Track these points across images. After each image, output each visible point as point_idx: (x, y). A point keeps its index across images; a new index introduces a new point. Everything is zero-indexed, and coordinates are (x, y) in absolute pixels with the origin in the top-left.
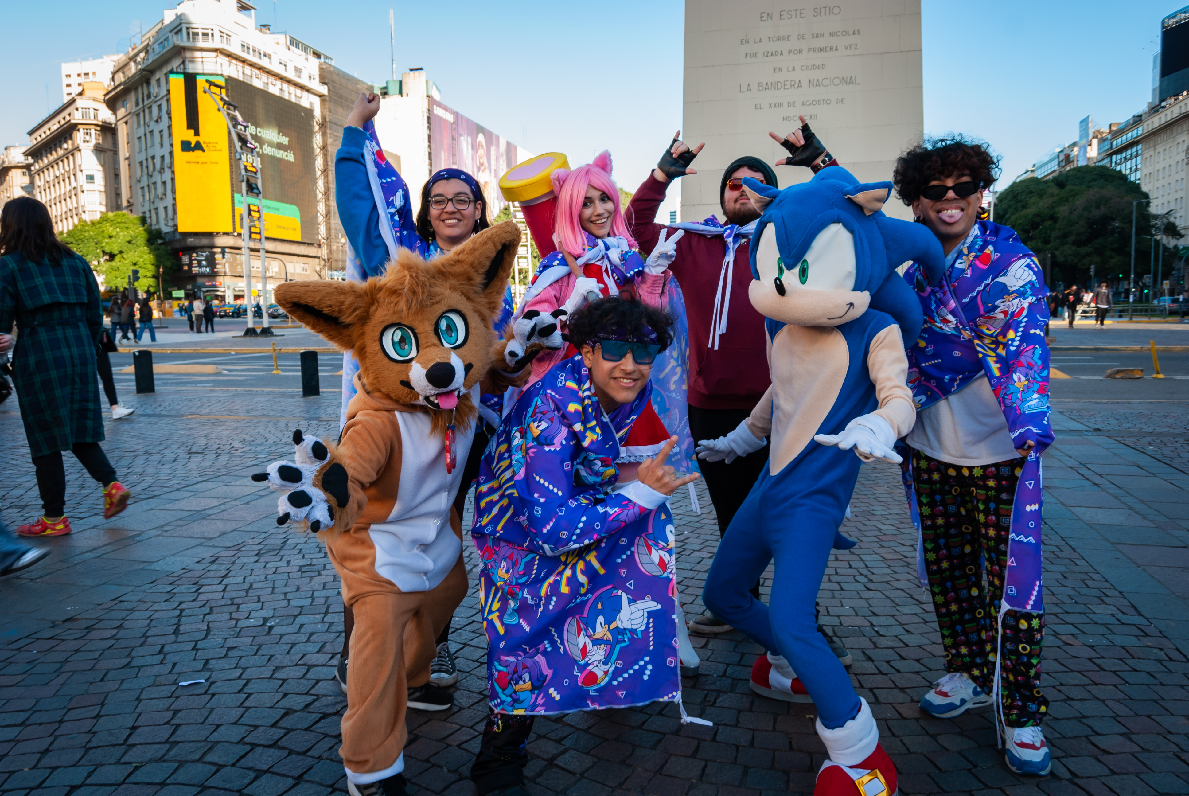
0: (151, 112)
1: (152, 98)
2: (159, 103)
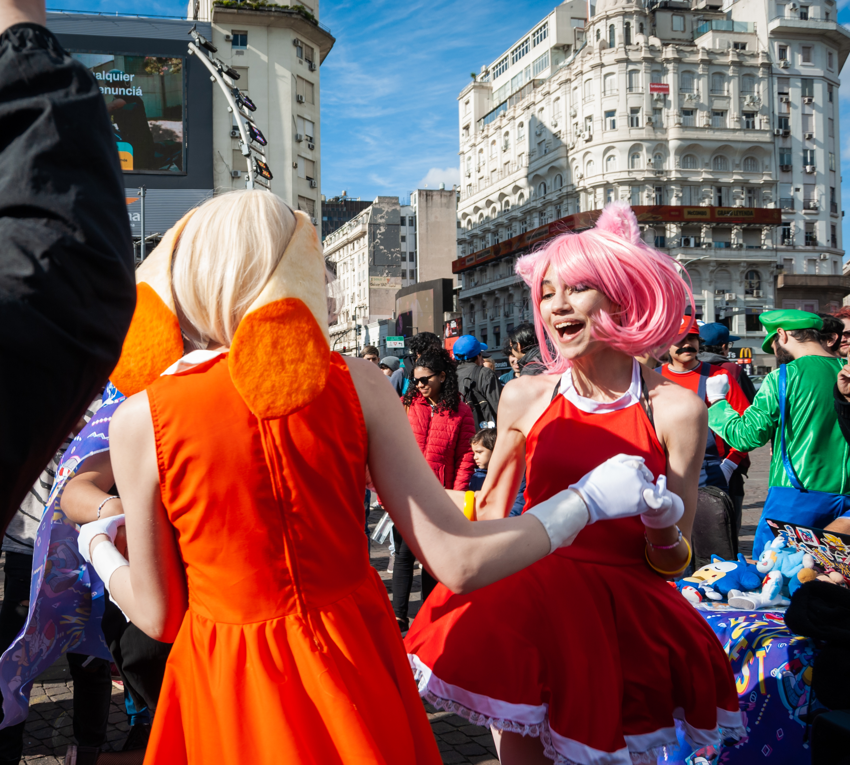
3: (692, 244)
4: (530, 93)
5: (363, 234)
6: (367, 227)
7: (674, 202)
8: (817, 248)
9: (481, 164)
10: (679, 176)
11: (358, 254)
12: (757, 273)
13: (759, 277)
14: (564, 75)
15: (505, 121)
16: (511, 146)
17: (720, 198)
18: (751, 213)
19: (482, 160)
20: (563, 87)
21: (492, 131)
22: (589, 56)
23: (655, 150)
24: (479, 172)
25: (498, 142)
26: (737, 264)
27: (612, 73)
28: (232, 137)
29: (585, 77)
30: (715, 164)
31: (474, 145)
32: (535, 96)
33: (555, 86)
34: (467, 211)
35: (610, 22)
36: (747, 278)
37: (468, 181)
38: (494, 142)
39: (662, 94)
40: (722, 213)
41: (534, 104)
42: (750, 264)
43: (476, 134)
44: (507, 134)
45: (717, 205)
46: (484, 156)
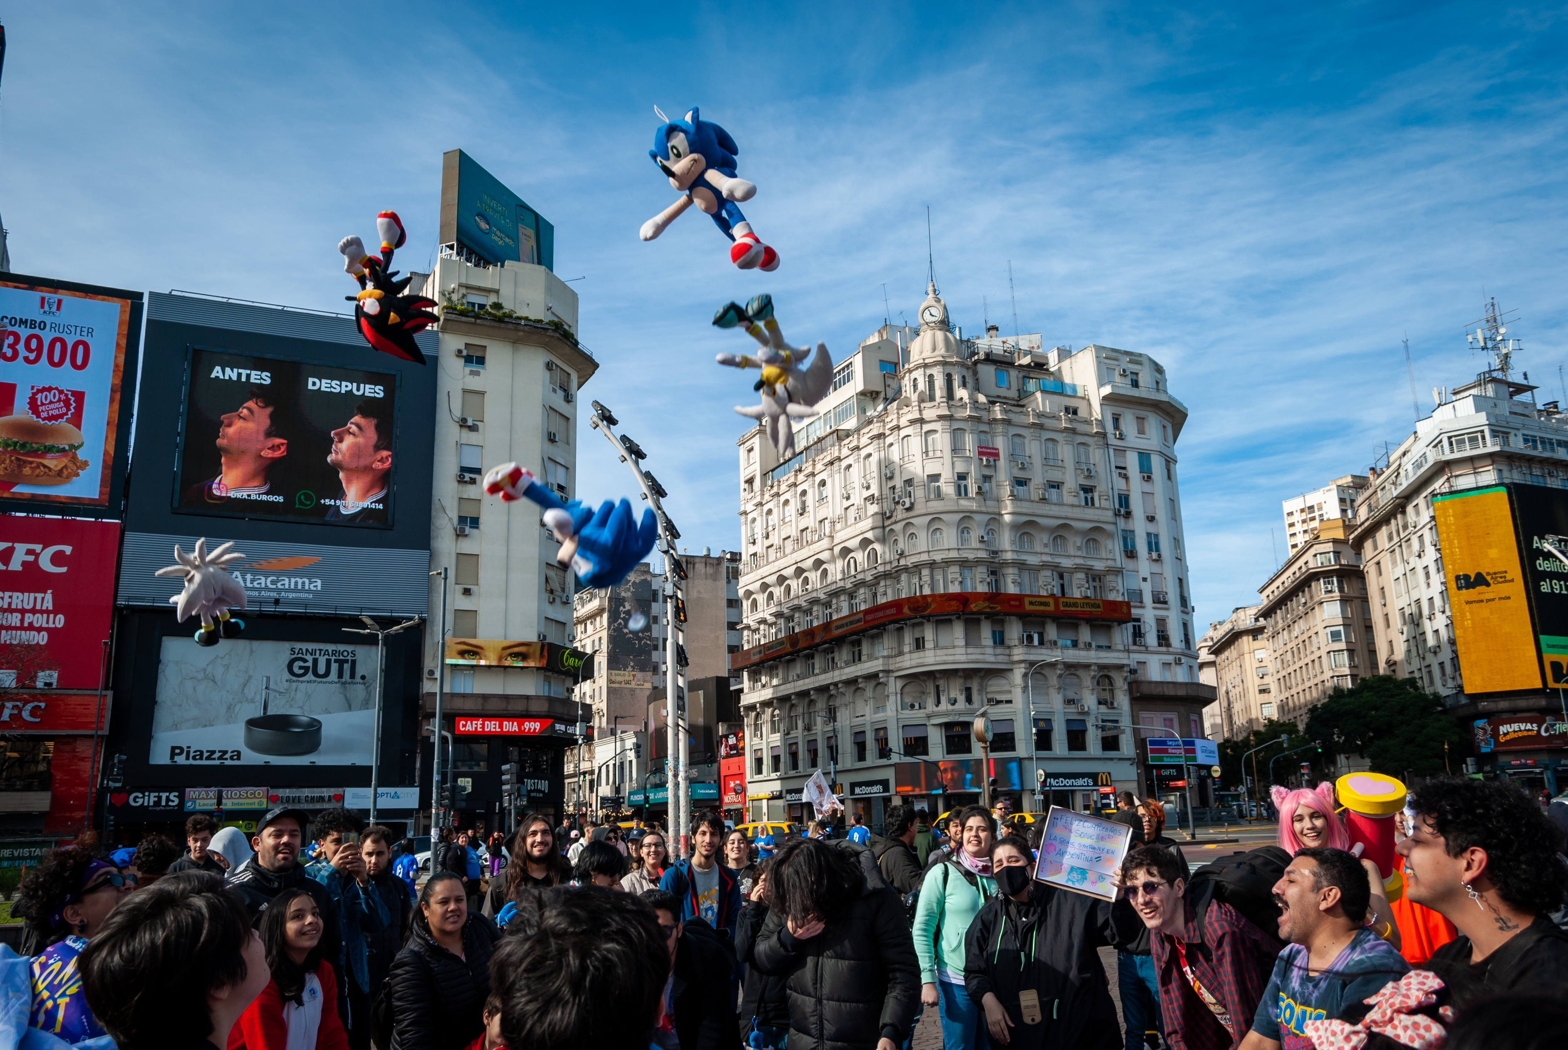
0: (1409, 546)
1: (1411, 529)
2: (1419, 534)
3: (1036, 642)
4: (833, 445)
5: (600, 612)
6: (606, 604)
7: (1012, 589)
8: (1171, 649)
9: (770, 528)
10: (1015, 557)
11: (592, 638)
12: (1109, 678)
13: (1111, 684)
14: (875, 429)
15: (801, 477)
16: (810, 508)
17: (1062, 586)
18: (1099, 607)
19: (770, 523)
20: (876, 442)
21: (784, 488)
22: (906, 410)
23: (987, 525)
24: (767, 537)
25: (792, 502)
26: (1087, 666)
27: (935, 431)
28: (459, 482)
29: (903, 433)
30: (1054, 545)
31: (760, 504)
32: (840, 450)
33: (864, 440)
34: (751, 588)
35: (929, 372)
36: (1098, 683)
37: (752, 549)
38: (786, 502)
39: (991, 459)
40: (1066, 605)
41: (839, 459)
42: (1102, 667)
43: (762, 491)
44: (804, 493)
45: (1060, 595)
46: (774, 519)
